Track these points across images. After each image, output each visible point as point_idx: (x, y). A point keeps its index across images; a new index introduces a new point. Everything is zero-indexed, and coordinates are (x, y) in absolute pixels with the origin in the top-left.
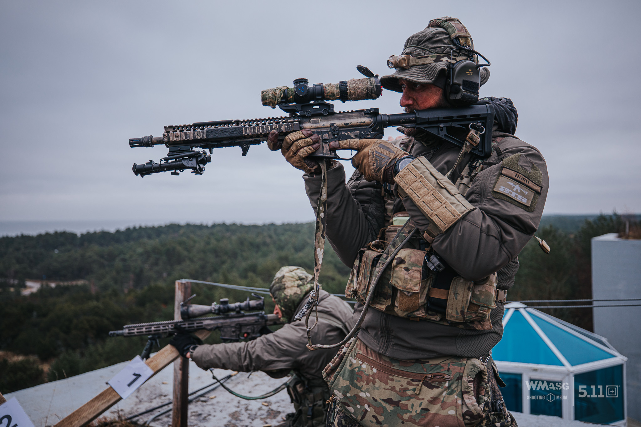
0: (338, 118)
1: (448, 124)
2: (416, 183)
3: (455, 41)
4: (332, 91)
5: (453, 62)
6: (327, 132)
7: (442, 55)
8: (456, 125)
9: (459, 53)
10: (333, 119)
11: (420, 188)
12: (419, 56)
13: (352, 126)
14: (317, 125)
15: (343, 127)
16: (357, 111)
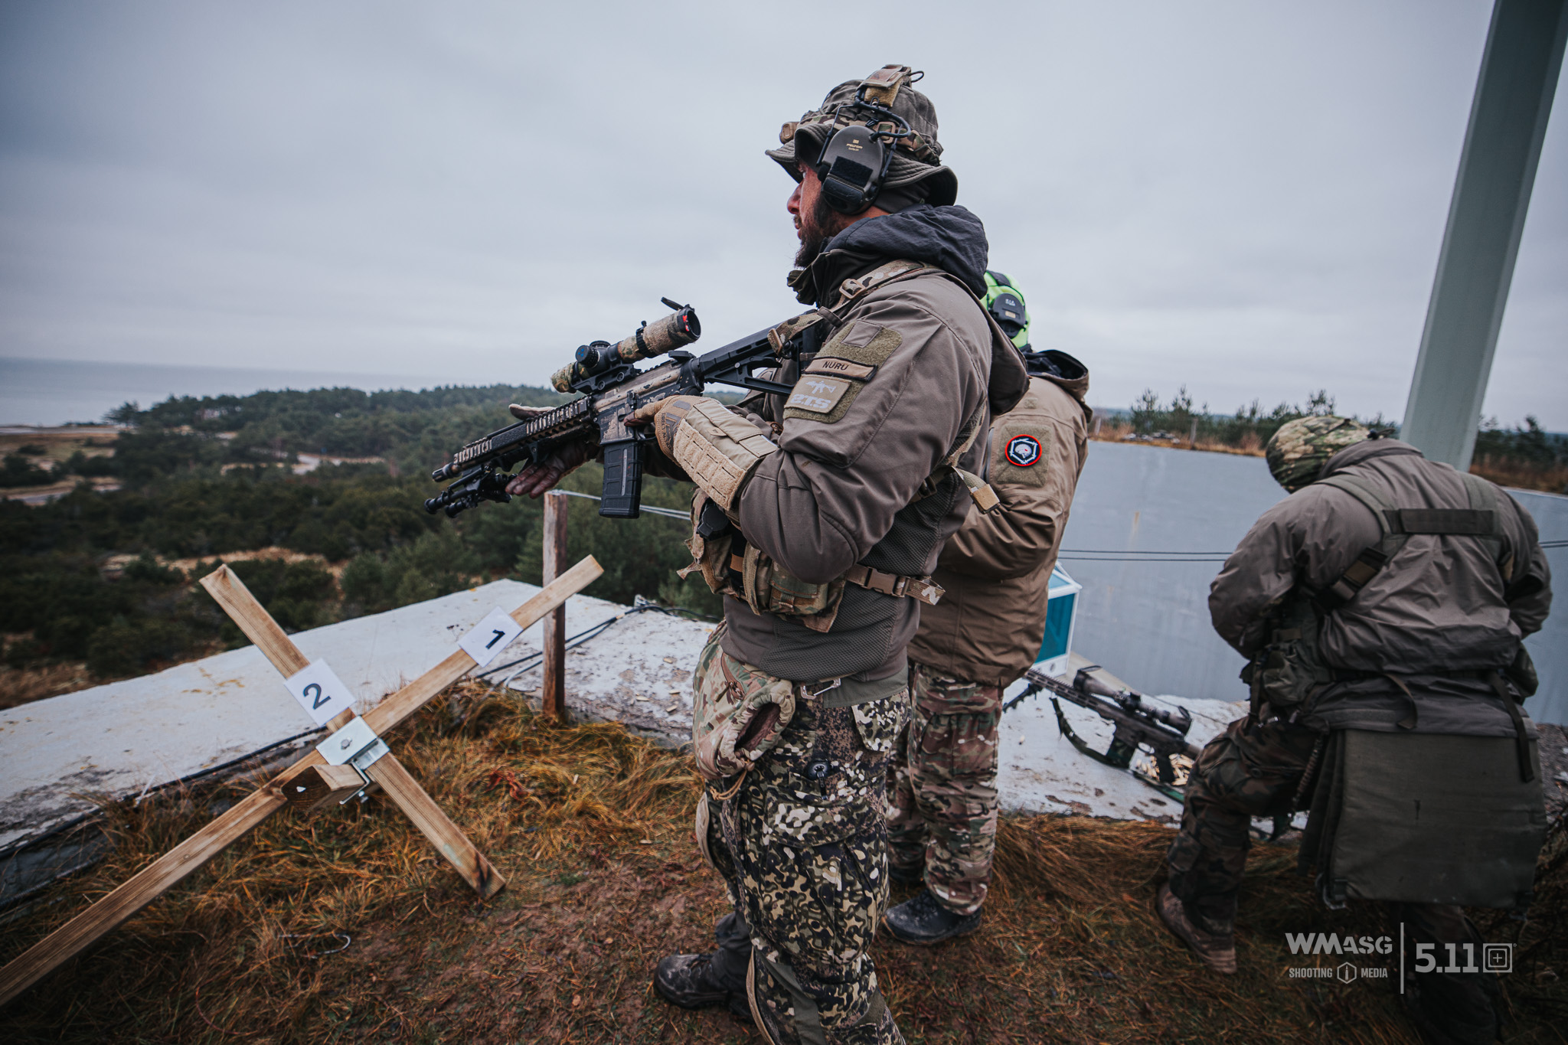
5: (840, 127)
9: (855, 114)
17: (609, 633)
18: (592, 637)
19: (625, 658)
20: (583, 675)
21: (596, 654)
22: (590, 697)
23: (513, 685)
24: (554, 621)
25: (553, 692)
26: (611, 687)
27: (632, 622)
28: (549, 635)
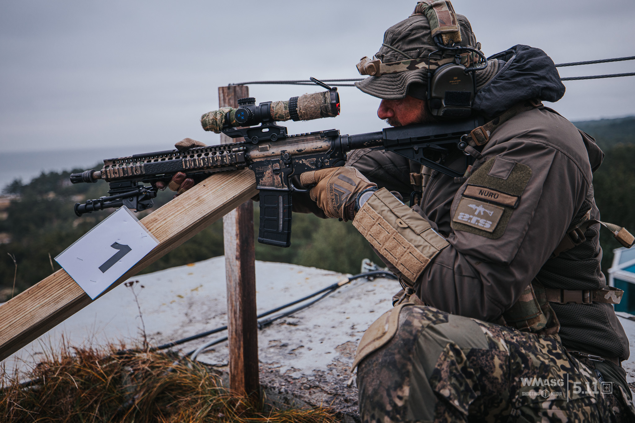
0: (290, 143)
1: (424, 145)
2: (374, 227)
3: (435, 39)
4: (280, 112)
5: (433, 67)
6: (278, 161)
7: (418, 60)
8: (435, 146)
9: (441, 55)
10: (285, 144)
11: (380, 233)
12: (389, 63)
13: (307, 152)
14: (266, 153)
15: (295, 154)
16: (313, 134)
17: (329, 301)
18: (308, 306)
19: (347, 328)
20: (290, 348)
21: (310, 325)
22: (294, 375)
23: (202, 358)
24: (238, 263)
25: (241, 364)
26: (322, 364)
27: (359, 290)
28: (233, 284)
